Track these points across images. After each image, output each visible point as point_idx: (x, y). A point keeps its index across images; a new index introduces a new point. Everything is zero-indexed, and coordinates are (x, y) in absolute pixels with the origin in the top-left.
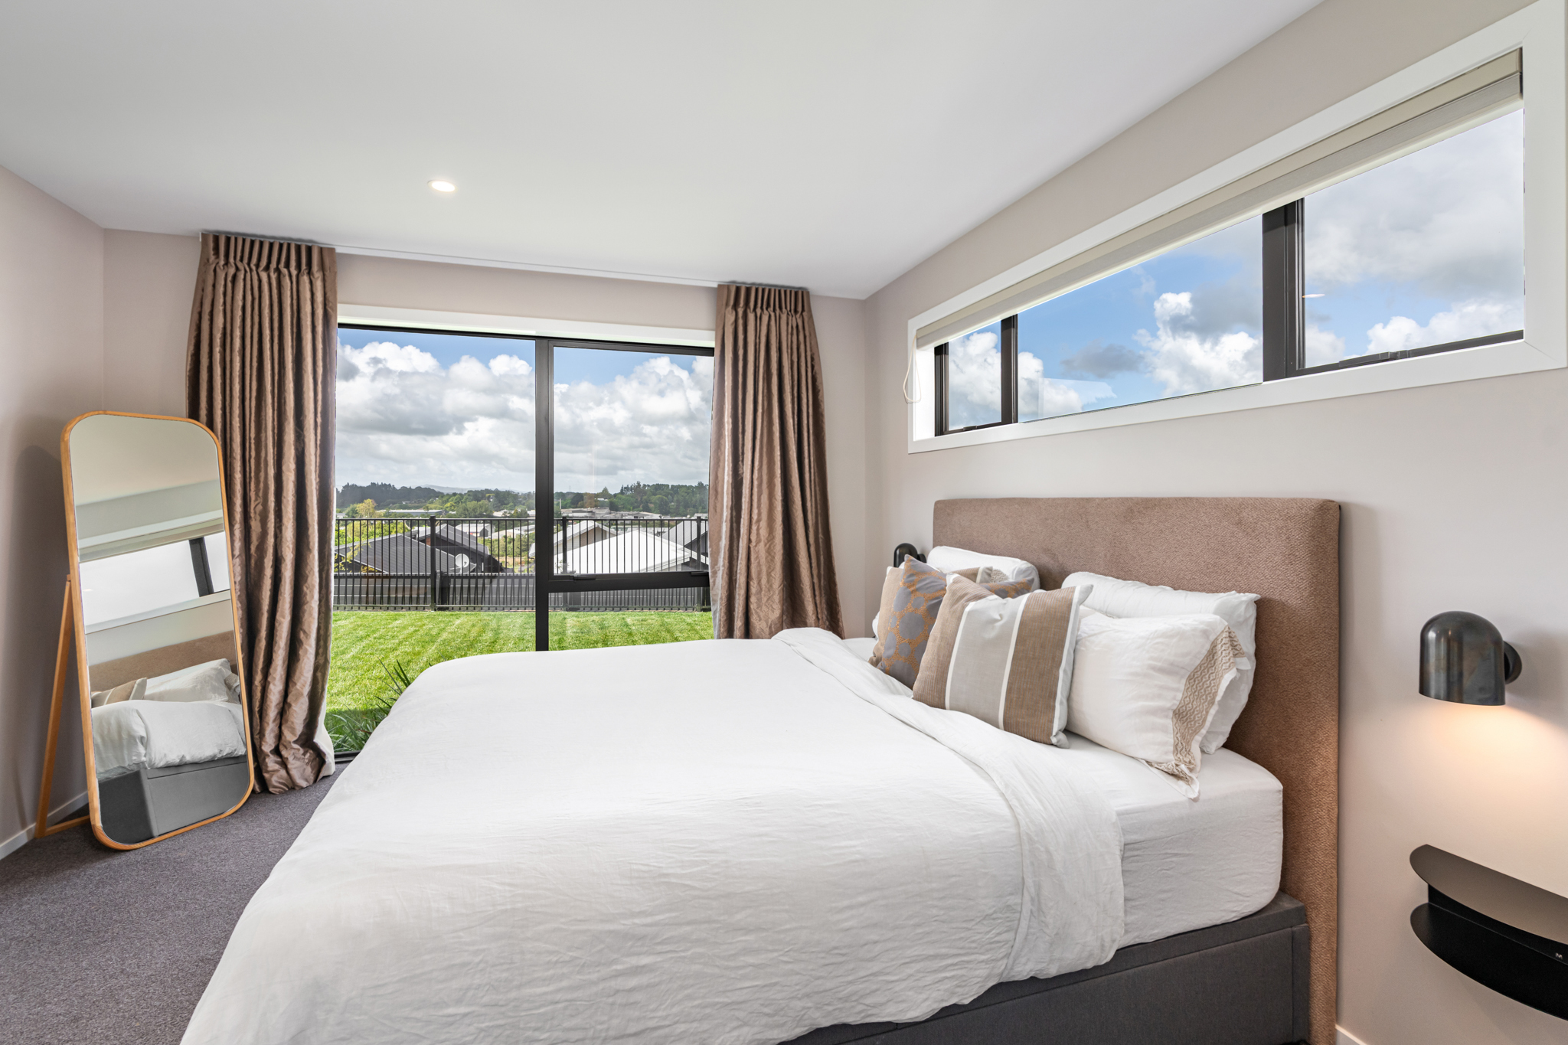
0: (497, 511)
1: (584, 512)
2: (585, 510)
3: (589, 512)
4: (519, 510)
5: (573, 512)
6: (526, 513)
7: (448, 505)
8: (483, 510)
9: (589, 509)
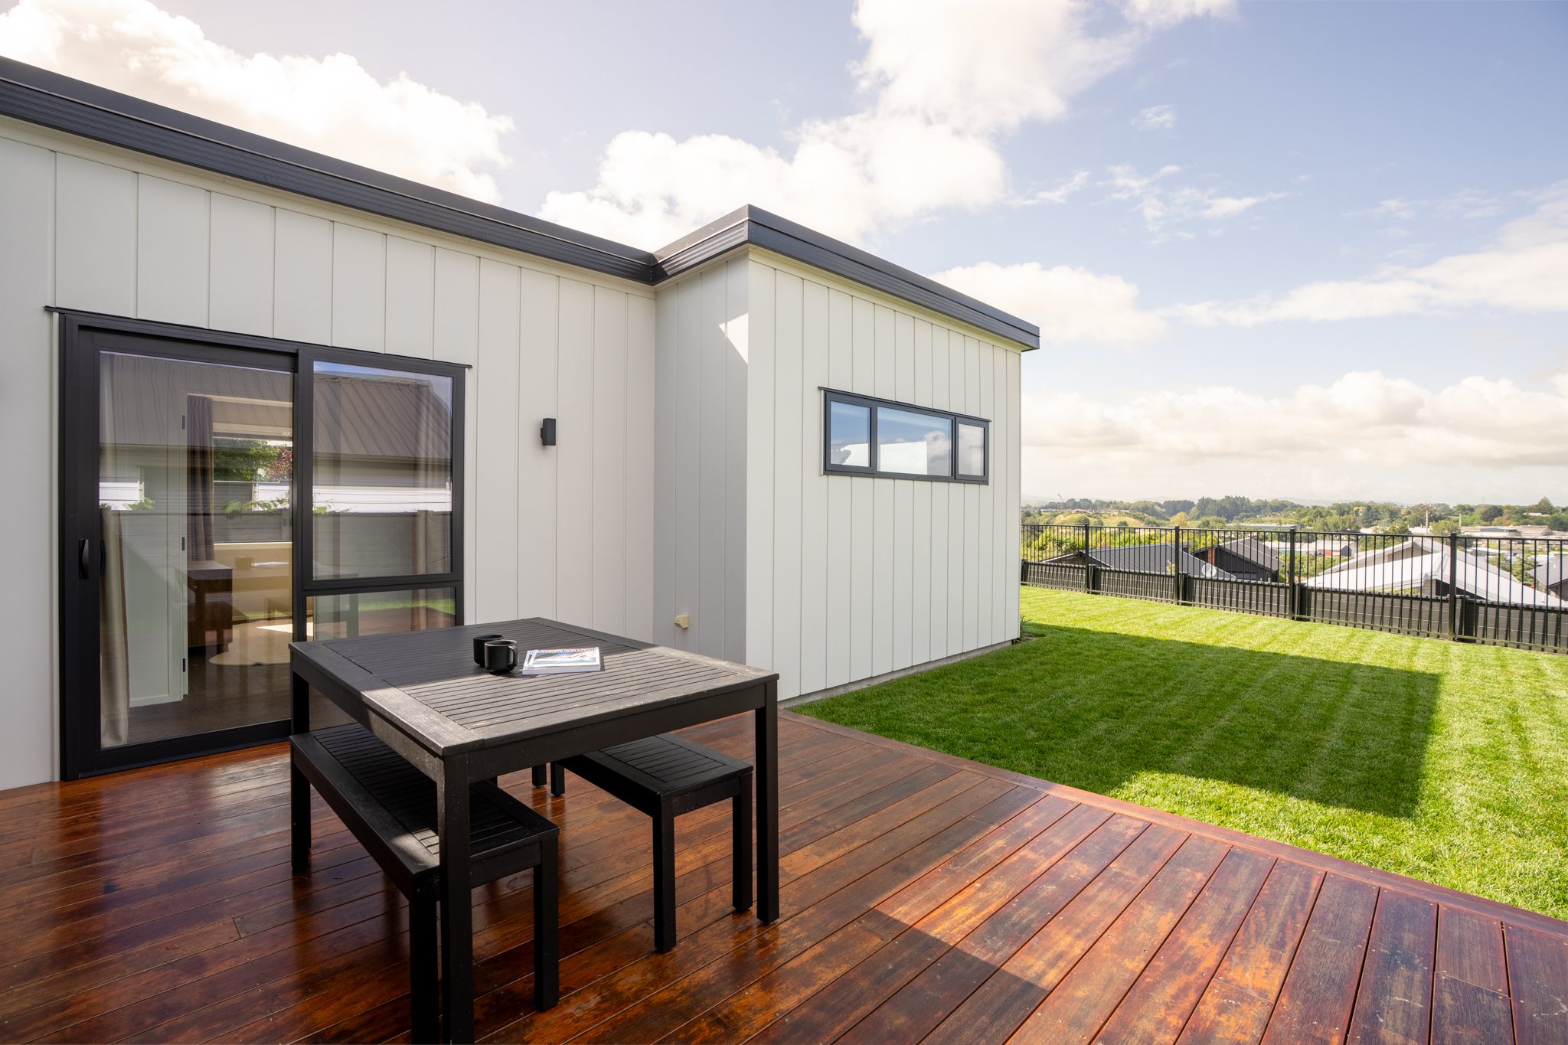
0: (1367, 527)
1: (1502, 531)
2: (1505, 528)
3: (1510, 531)
4: (1398, 527)
5: (1482, 530)
6: (1407, 530)
7: (1306, 519)
8: (1347, 526)
9: (1511, 527)
